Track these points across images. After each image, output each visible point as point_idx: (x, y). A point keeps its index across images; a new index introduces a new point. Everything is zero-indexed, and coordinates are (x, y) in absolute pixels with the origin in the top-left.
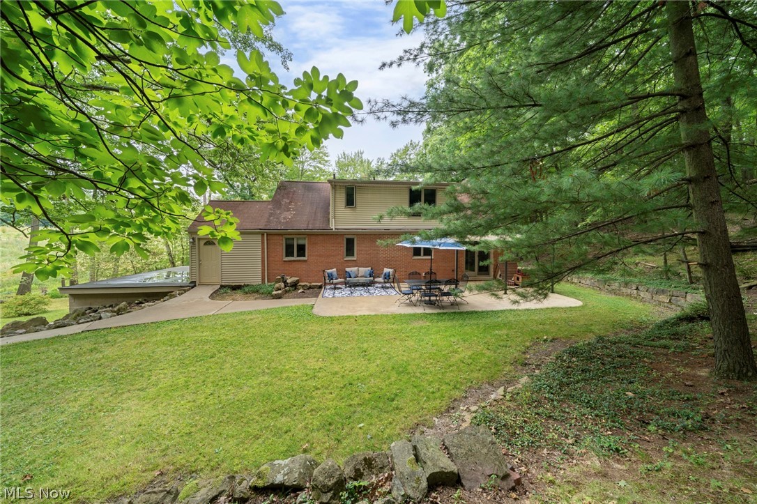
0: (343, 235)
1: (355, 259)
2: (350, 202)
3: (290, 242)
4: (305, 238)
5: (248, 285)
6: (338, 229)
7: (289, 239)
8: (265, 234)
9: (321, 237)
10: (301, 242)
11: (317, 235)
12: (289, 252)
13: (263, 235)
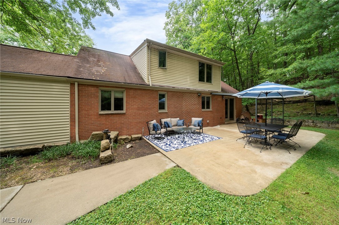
0: (157, 91)
1: (166, 111)
2: (162, 64)
3: (106, 95)
4: (123, 92)
5: (50, 147)
6: (154, 85)
7: (105, 91)
8: (76, 84)
9: (139, 92)
10: (119, 95)
11: (135, 89)
12: (106, 106)
13: (72, 84)
